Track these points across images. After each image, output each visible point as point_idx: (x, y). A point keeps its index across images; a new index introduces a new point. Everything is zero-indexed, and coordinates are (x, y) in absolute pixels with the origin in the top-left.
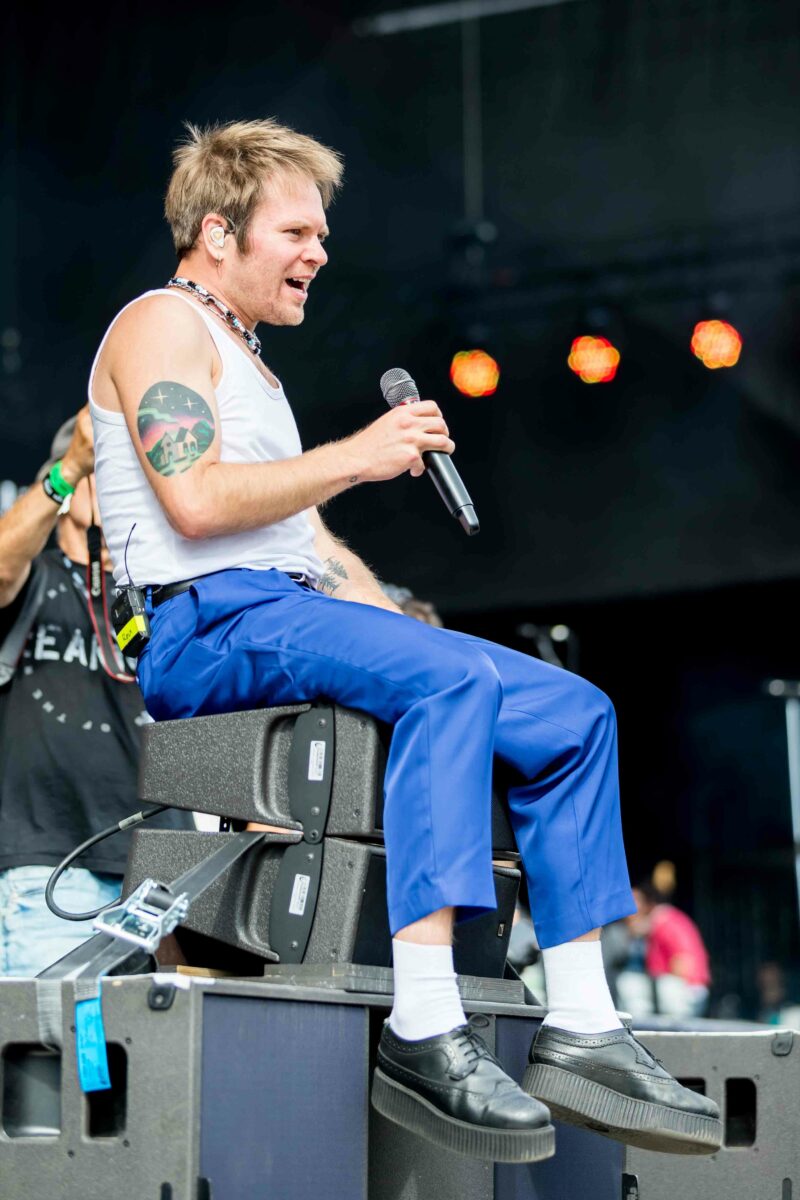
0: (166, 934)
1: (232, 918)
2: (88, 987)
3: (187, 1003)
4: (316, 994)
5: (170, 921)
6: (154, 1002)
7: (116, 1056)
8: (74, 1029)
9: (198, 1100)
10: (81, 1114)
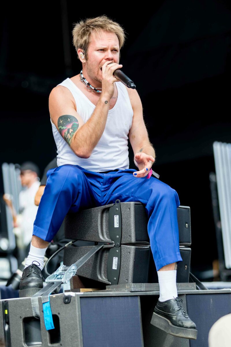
1: (96, 272)
2: (46, 298)
3: (75, 301)
4: (120, 294)
6: (65, 301)
7: (56, 319)
8: (43, 311)
9: (81, 330)
10: (48, 337)
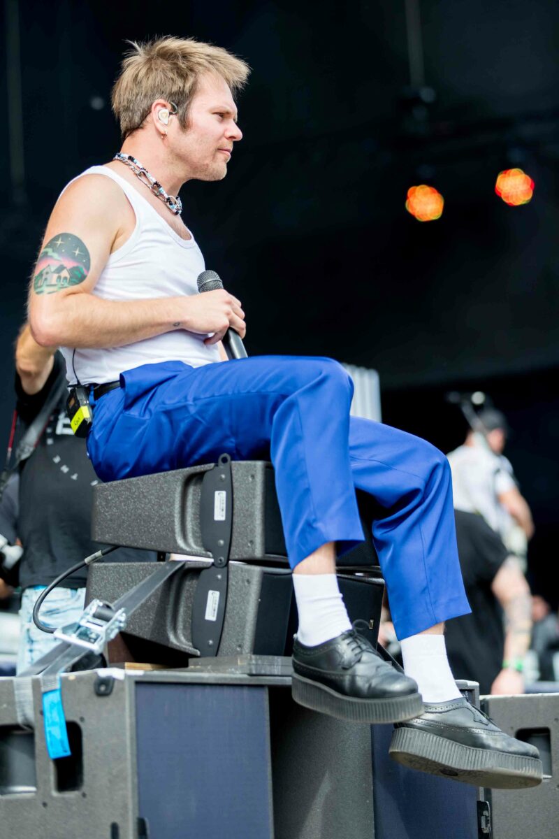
0: (109, 640)
1: (165, 626)
2: (51, 681)
3: (123, 689)
4: (225, 679)
5: (112, 630)
6: (99, 689)
7: (74, 731)
8: (42, 713)
9: (135, 760)
10: (51, 775)
